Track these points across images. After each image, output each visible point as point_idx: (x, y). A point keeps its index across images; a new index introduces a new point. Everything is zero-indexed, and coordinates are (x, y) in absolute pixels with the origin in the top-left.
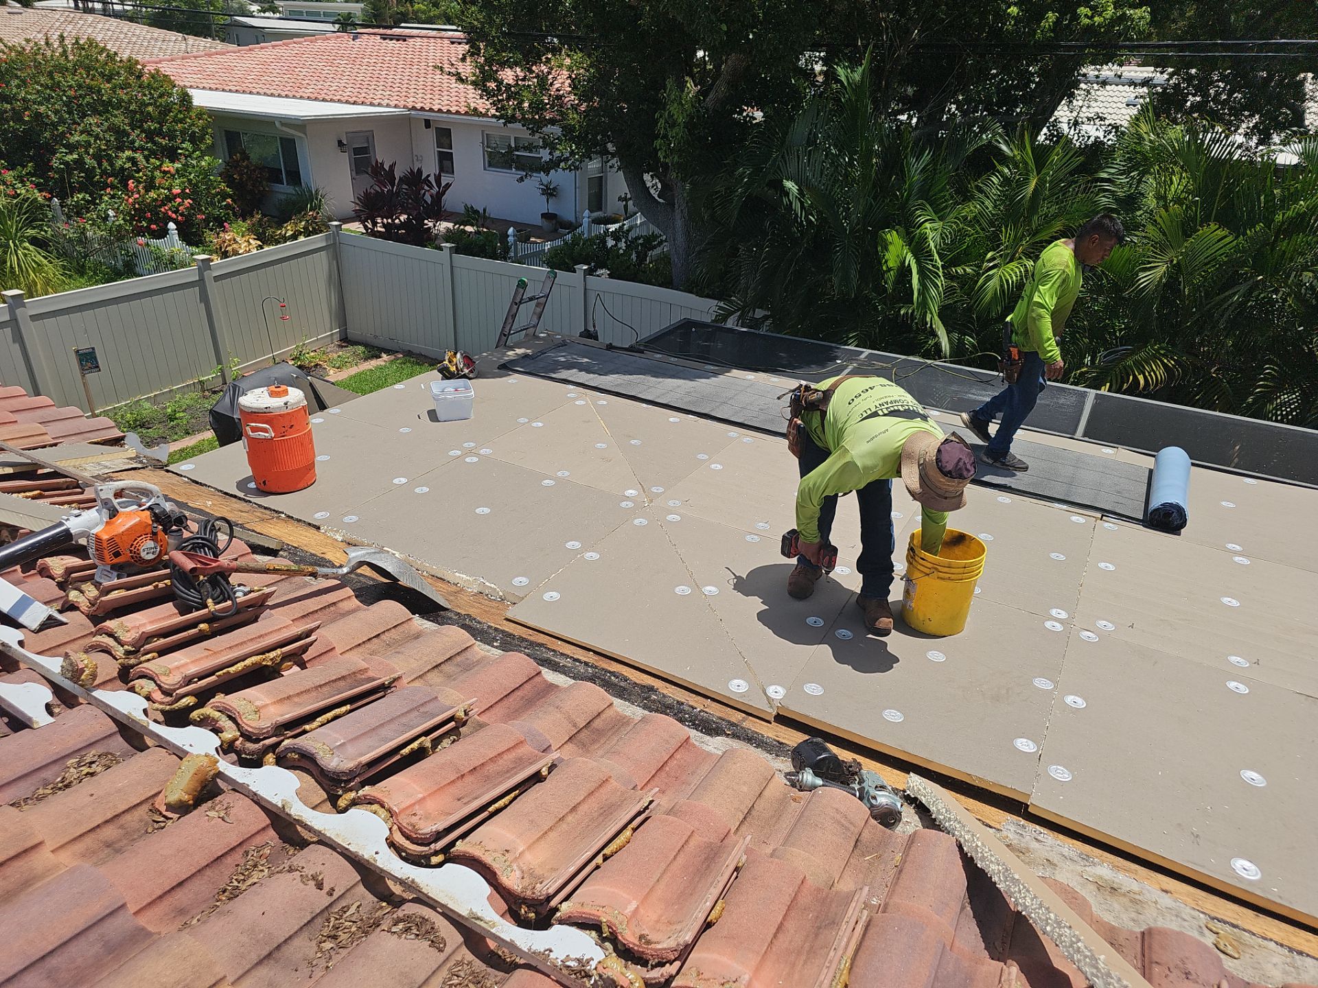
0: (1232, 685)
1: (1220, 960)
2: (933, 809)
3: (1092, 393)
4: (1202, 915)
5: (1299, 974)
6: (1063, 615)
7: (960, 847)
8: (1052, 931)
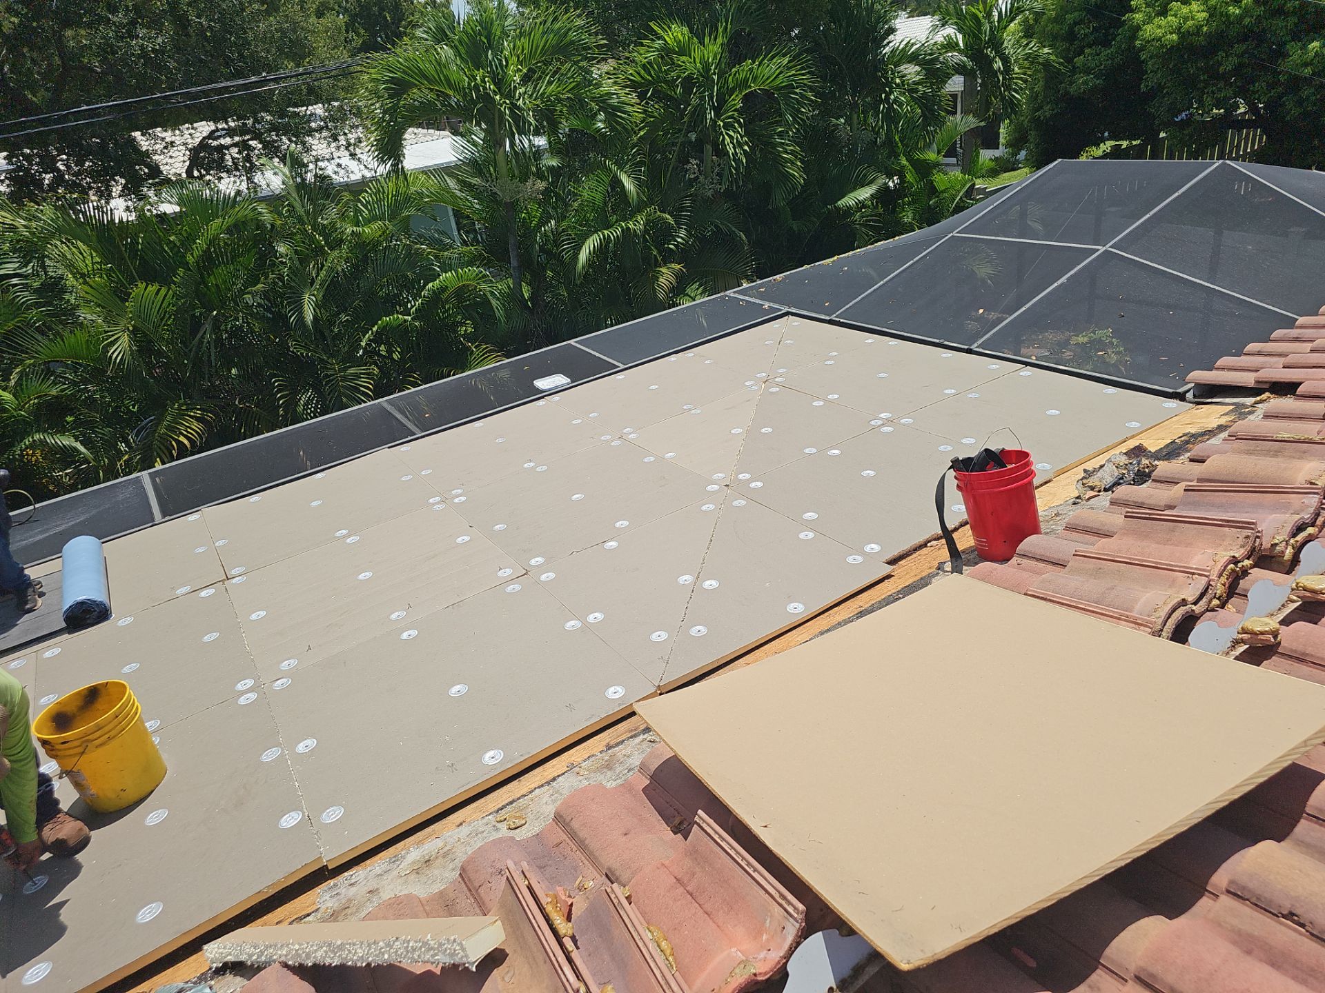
0: (405, 636)
1: (512, 838)
2: (243, 958)
3: (145, 475)
4: (490, 817)
6: (250, 683)
7: (286, 965)
8: (389, 956)
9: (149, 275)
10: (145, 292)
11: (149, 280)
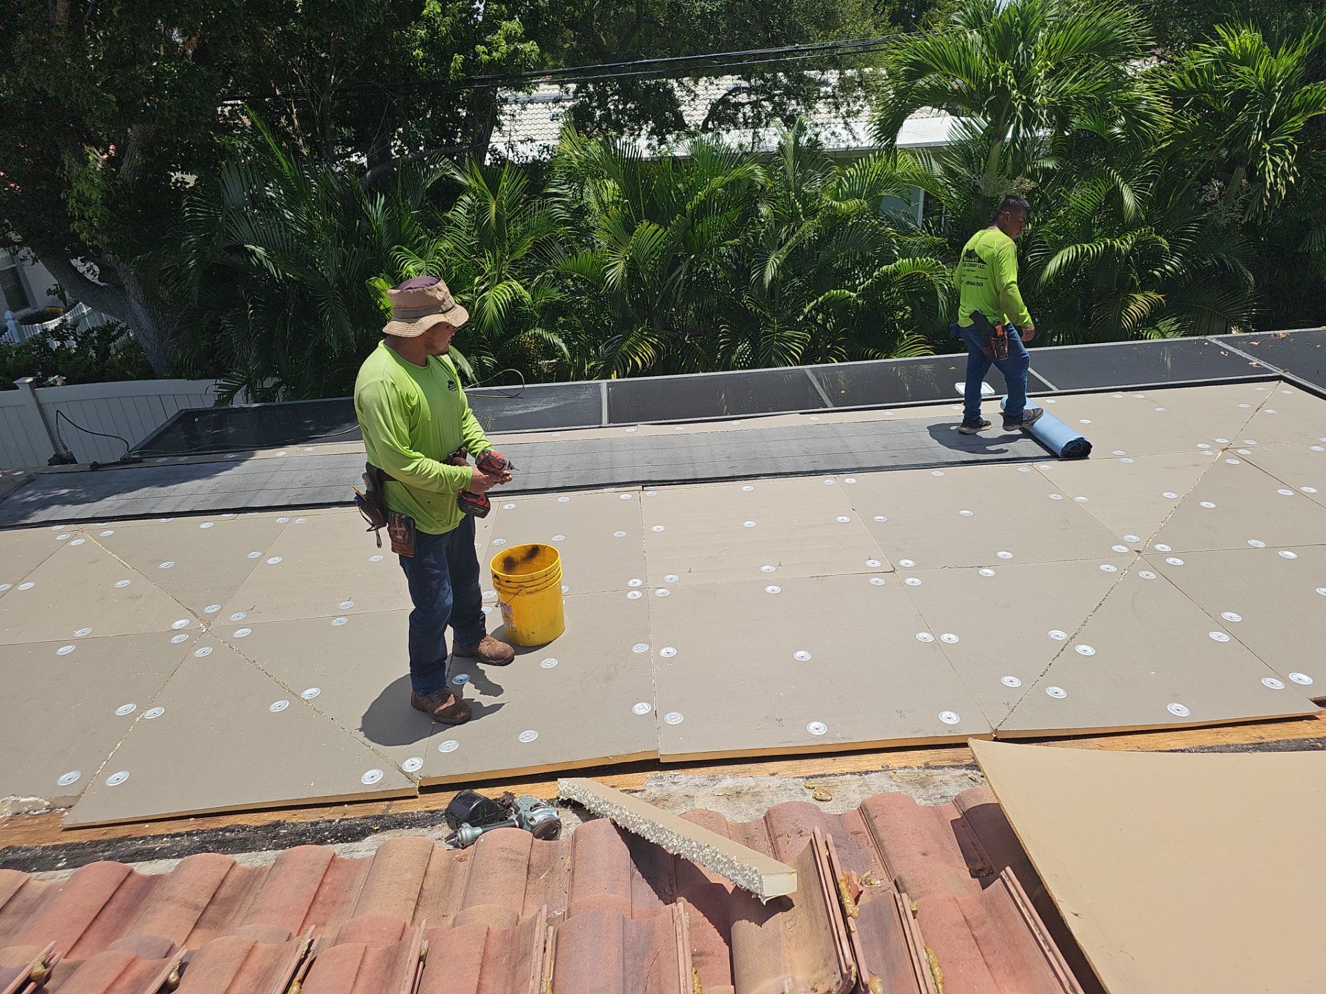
0: (769, 589)
1: (818, 808)
2: (584, 802)
3: (604, 383)
4: (801, 780)
5: (870, 789)
6: (639, 582)
7: (615, 824)
9: (655, 215)
10: (647, 230)
11: (652, 220)
